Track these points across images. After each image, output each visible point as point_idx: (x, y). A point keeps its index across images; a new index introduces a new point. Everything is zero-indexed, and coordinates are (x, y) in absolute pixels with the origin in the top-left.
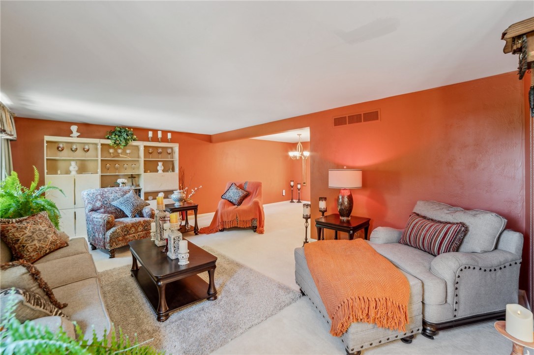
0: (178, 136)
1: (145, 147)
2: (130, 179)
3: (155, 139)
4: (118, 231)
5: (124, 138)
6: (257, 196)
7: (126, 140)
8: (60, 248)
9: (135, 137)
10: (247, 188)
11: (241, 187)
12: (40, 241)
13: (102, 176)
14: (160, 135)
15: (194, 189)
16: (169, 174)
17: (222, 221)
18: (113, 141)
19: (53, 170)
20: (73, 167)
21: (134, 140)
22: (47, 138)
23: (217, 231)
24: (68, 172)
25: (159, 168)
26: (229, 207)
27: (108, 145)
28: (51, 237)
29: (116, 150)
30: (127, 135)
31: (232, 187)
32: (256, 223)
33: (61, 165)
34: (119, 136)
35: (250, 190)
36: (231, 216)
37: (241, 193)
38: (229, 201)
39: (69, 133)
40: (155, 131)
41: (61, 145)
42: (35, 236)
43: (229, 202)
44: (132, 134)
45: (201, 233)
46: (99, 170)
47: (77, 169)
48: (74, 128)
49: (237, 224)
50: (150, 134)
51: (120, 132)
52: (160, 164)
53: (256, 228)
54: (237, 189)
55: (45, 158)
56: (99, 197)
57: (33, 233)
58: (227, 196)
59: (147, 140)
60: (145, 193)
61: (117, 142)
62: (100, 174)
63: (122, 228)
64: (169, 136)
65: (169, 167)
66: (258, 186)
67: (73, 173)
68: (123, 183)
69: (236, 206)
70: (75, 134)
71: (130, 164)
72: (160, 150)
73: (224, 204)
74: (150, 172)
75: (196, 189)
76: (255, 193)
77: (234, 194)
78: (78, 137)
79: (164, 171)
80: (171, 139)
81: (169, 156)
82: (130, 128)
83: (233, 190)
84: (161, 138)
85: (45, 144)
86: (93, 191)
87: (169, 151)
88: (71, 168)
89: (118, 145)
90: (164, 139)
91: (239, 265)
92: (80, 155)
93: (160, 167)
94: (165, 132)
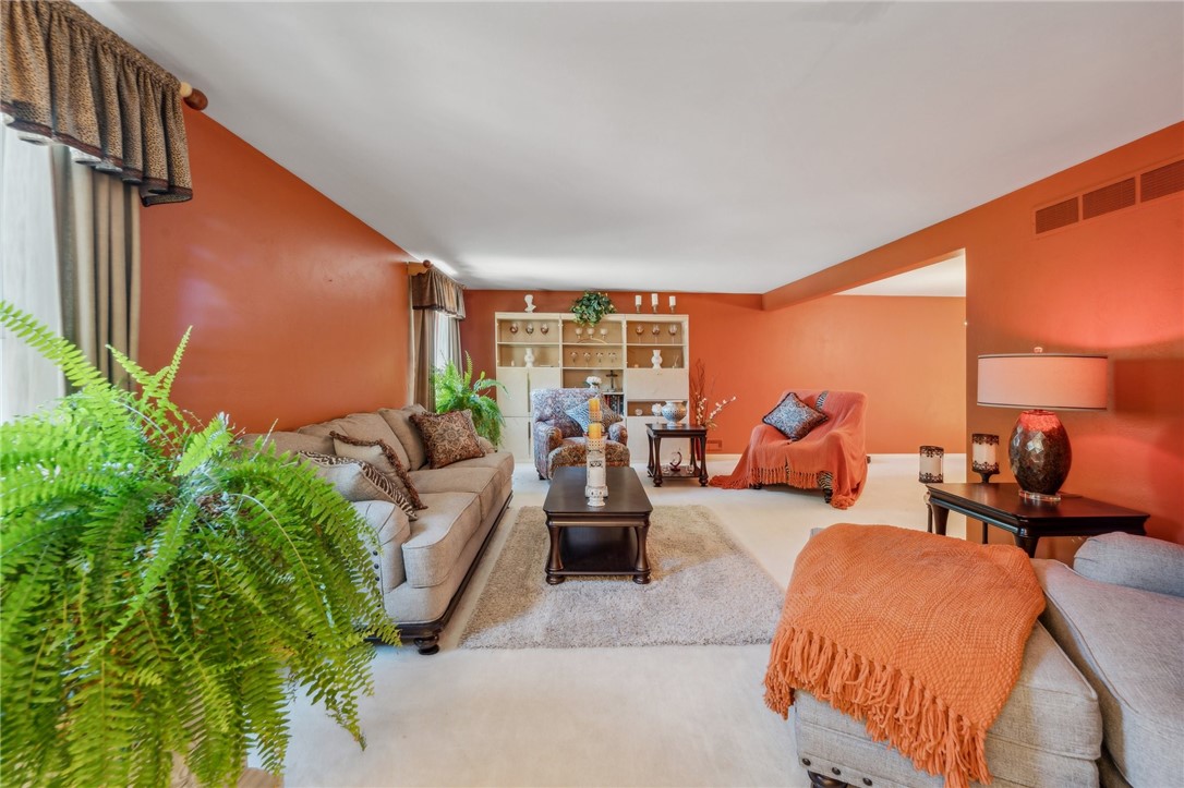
0: (689, 301)
1: (629, 323)
2: (609, 379)
3: (646, 308)
4: (563, 453)
5: (595, 310)
6: (847, 423)
7: (598, 313)
8: (473, 457)
9: (612, 306)
10: (824, 405)
11: (809, 403)
12: (450, 442)
13: (564, 371)
14: (655, 300)
15: (721, 403)
16: (673, 371)
17: (756, 468)
18: (579, 315)
19: (506, 360)
20: (529, 356)
21: (610, 312)
22: (499, 315)
23: (744, 487)
24: (524, 364)
25: (654, 360)
26: (773, 440)
27: (572, 322)
28: (464, 440)
29: (585, 330)
30: (599, 304)
31: (787, 401)
32: (832, 484)
33: (517, 353)
34: (587, 307)
35: (831, 410)
36: (774, 458)
37: (805, 415)
38: (777, 428)
40: (646, 295)
41: (514, 325)
42: (446, 435)
43: (776, 432)
44: (609, 303)
45: (712, 484)
46: (561, 362)
47: (532, 359)
48: (529, 299)
49: (787, 478)
50: (638, 300)
51: (589, 300)
52: (656, 353)
53: (831, 494)
54: (798, 406)
55: (497, 343)
56: (550, 401)
57: (445, 431)
58: (774, 419)
59: (633, 310)
60: (629, 403)
61: (585, 317)
62: (561, 367)
63: (571, 451)
64: (672, 301)
65: (671, 358)
66: (852, 403)
67: (529, 365)
68: (594, 384)
69: (790, 441)
71: (606, 352)
72: (656, 329)
73: (763, 435)
74: (640, 367)
75: (725, 402)
76: (840, 417)
77: (790, 416)
78: (534, 311)
79: (662, 365)
80: (675, 307)
81: (673, 338)
82: (603, 292)
83: (788, 407)
84: (657, 306)
85: (497, 324)
87: (673, 329)
88: (527, 359)
89: (585, 321)
90: (663, 308)
91: (734, 548)
92: (538, 338)
93: (656, 358)
94: (663, 296)
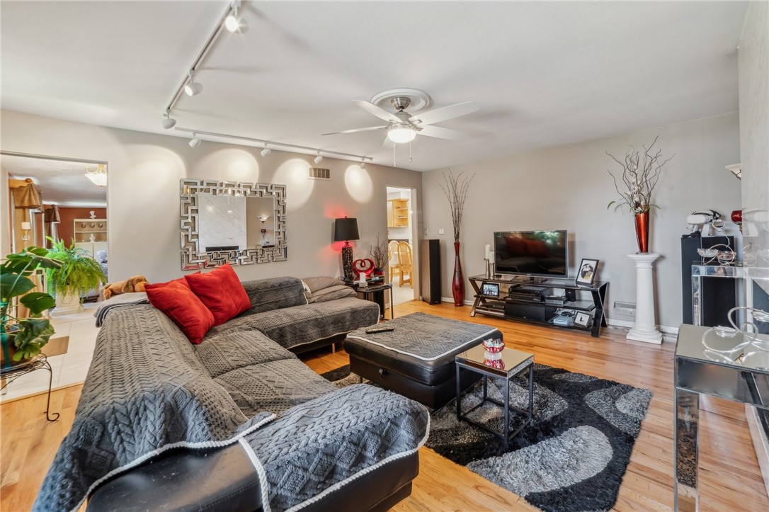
19: (79, 239)
20: (92, 238)
22: (75, 220)
24: (89, 241)
33: (85, 237)
39: (88, 216)
41: (84, 224)
47: (94, 238)
48: (92, 213)
55: (75, 232)
67: (92, 241)
70: (93, 216)
78: (95, 218)
85: (75, 224)
86: (104, 251)
88: (91, 238)
92: (96, 230)
